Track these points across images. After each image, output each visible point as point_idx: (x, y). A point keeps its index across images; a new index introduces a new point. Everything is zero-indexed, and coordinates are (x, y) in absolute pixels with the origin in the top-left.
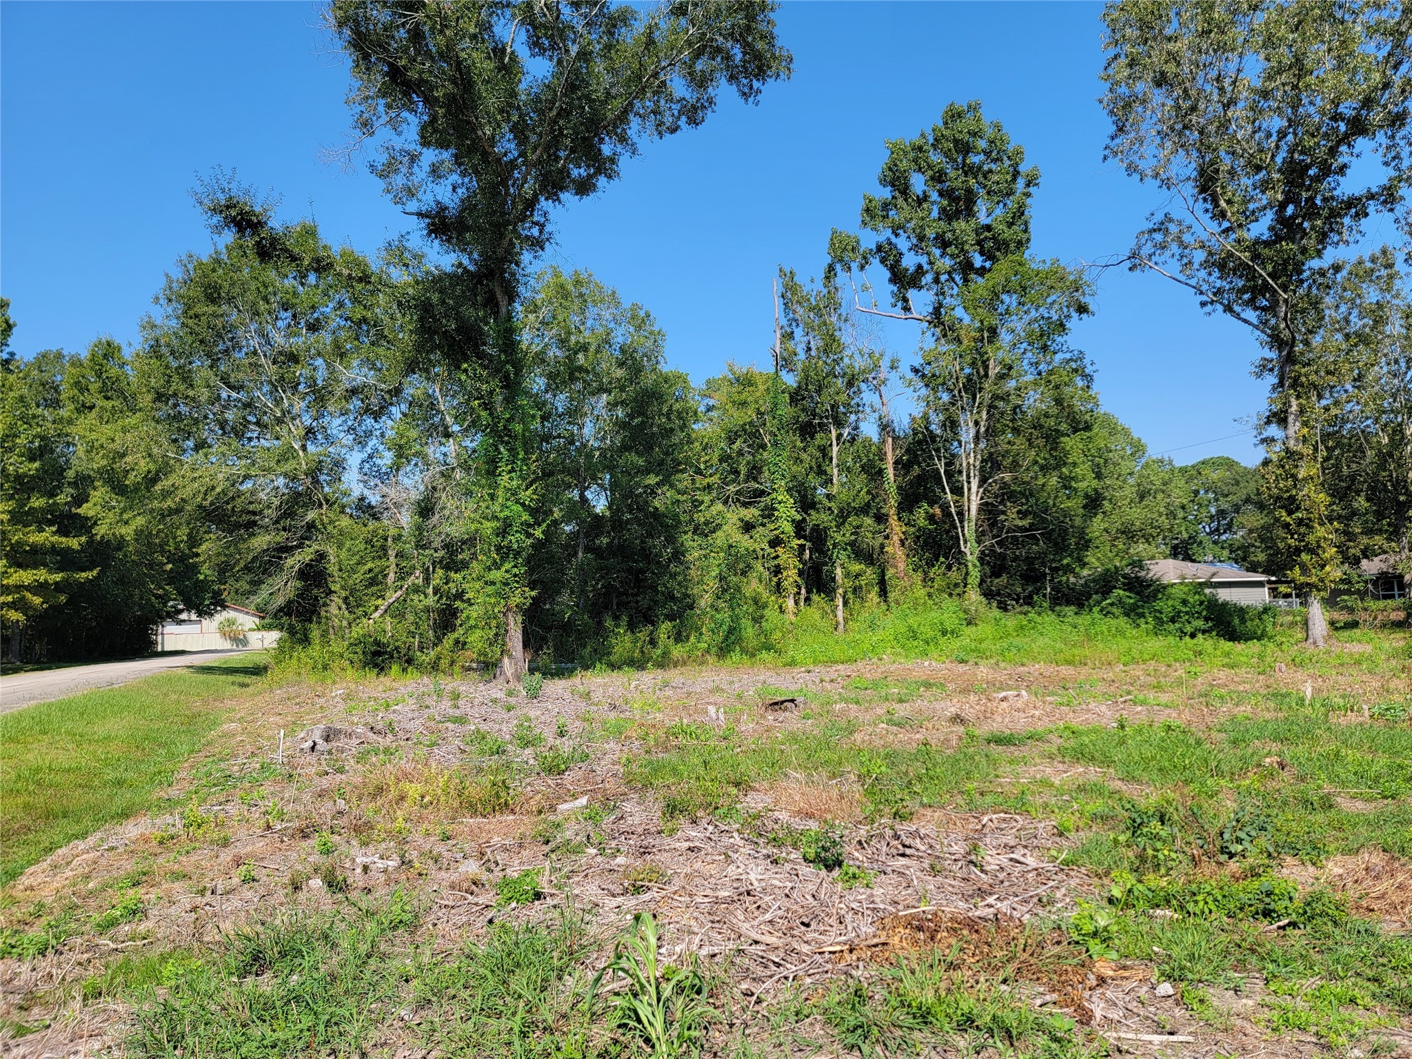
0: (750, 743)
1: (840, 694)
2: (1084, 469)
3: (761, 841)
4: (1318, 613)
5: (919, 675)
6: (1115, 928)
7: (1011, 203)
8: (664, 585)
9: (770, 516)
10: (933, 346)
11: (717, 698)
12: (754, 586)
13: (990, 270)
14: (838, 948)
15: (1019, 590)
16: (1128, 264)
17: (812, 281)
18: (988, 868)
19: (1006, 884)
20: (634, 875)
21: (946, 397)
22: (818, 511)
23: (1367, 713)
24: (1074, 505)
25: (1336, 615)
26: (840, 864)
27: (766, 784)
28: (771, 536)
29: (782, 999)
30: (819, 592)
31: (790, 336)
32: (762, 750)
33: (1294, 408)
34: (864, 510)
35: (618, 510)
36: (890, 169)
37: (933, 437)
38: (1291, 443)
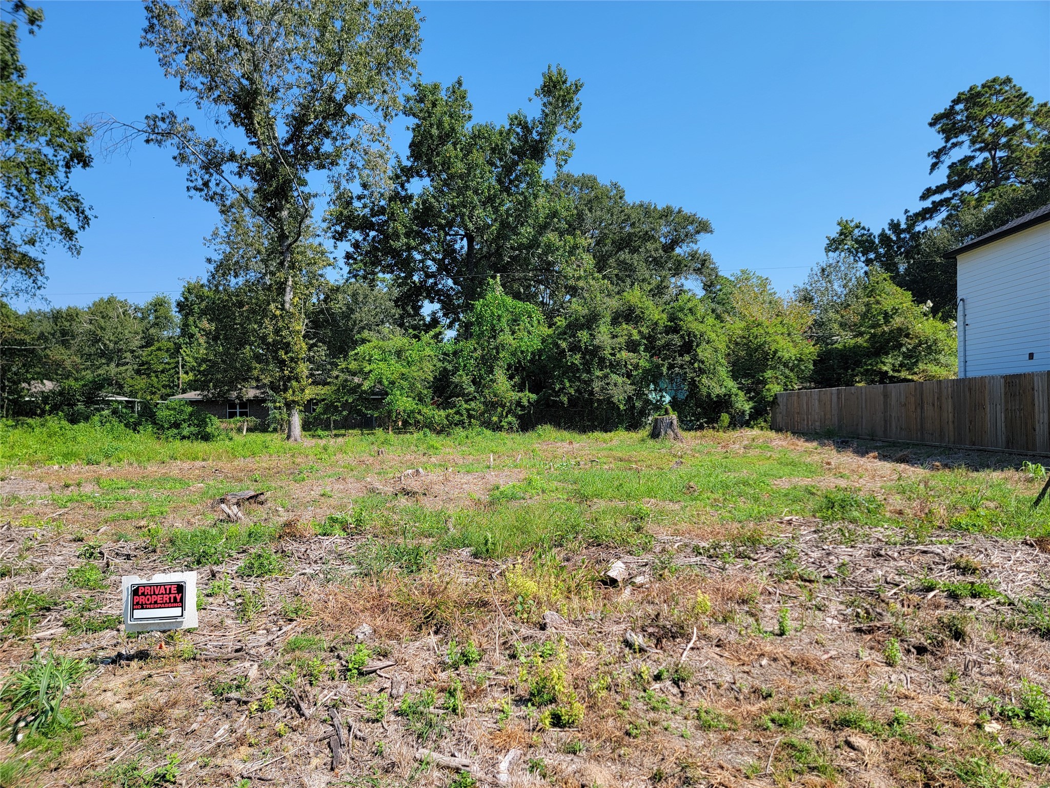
33: (290, 283)
38: (287, 306)
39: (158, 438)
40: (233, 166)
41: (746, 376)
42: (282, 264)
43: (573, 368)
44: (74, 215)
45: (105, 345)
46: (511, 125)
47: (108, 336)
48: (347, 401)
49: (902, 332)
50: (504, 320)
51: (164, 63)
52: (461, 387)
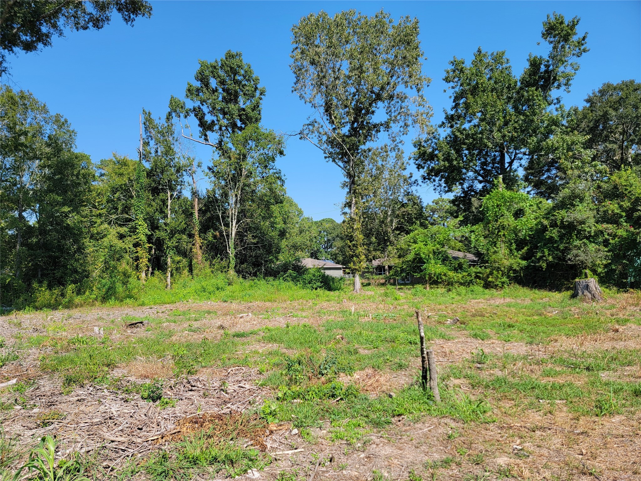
0: (118, 345)
1: (166, 318)
2: (279, 220)
3: (119, 392)
4: (358, 280)
5: (205, 308)
6: (278, 410)
7: (254, 101)
8: (71, 265)
9: (134, 232)
10: (218, 159)
11: (100, 323)
12: (124, 266)
13: (244, 129)
14: (156, 437)
15: (251, 270)
16: (299, 136)
17: (160, 119)
18: (229, 391)
19: (236, 397)
20: (44, 417)
21: (223, 183)
22: (160, 231)
23: (371, 317)
24: (274, 234)
25: (364, 281)
26: (160, 398)
27: (124, 364)
28: (134, 241)
29: (124, 467)
30: (158, 270)
31: (148, 144)
32: (123, 347)
33: (354, 202)
34: (183, 231)
35: (44, 224)
36: (200, 73)
37: (217, 200)
38: (352, 215)
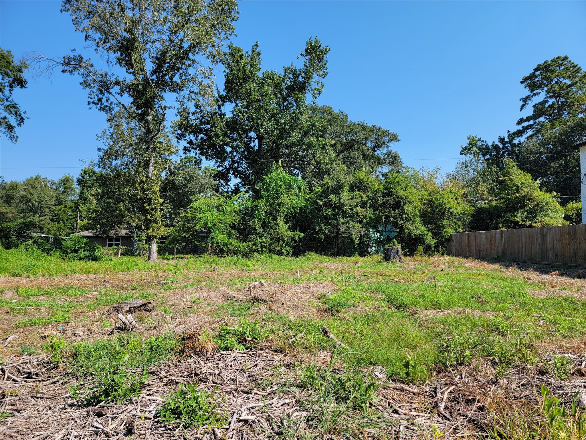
4: (154, 248)
33: (152, 161)
38: (150, 175)
39: (63, 259)
40: (117, 89)
41: (431, 223)
42: (147, 149)
43: (327, 217)
44: (14, 117)
45: (33, 204)
46: (285, 73)
47: (35, 199)
48: (185, 236)
49: (527, 198)
50: (283, 188)
51: (75, 22)
52: (255, 229)
